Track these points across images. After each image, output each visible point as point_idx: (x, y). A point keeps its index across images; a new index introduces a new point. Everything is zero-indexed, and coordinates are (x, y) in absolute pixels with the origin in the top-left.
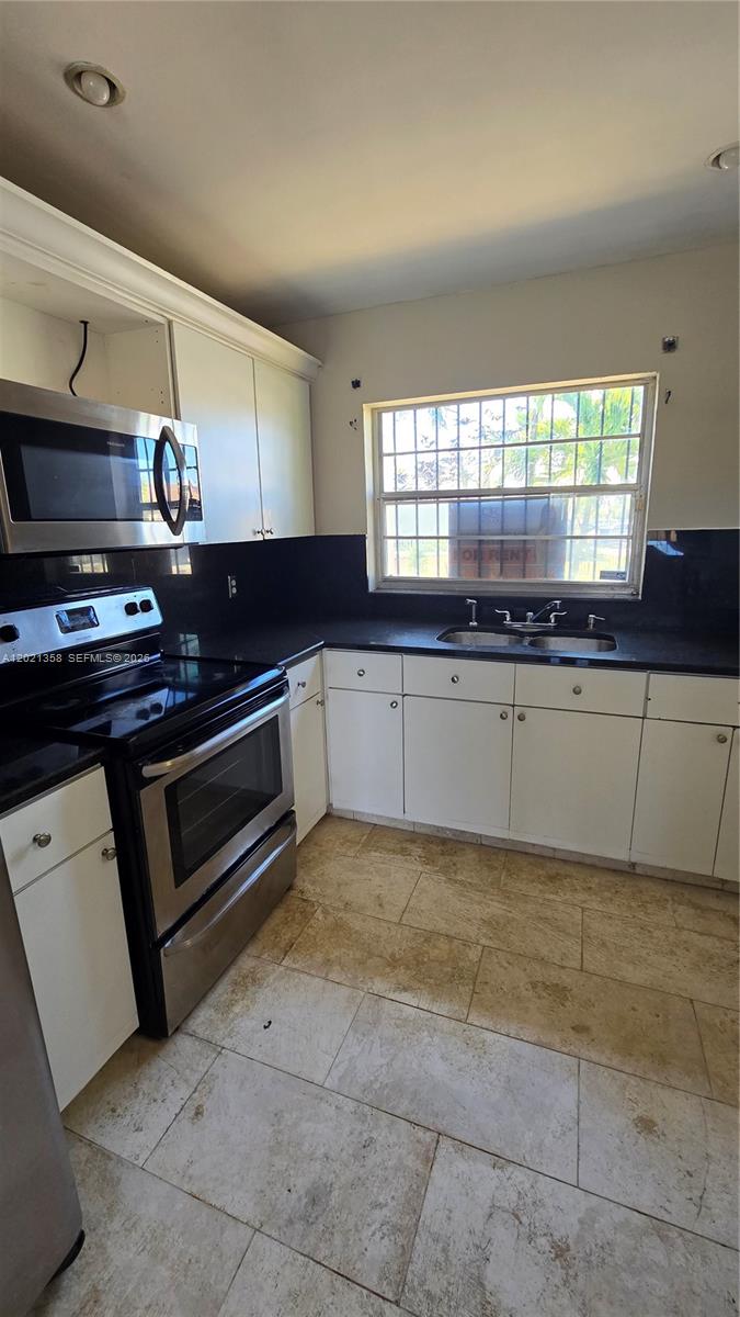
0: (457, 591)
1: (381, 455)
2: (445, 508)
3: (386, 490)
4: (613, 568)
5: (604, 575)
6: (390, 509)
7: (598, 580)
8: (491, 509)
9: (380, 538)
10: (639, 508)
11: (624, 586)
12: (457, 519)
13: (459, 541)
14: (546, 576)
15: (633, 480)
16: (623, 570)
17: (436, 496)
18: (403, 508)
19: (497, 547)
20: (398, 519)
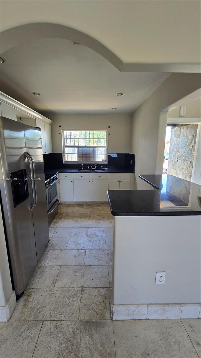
0: (79, 163)
1: (64, 139)
2: (76, 149)
3: (65, 145)
4: (104, 159)
5: (102, 160)
6: (66, 148)
7: (102, 161)
8: (84, 149)
9: (64, 153)
10: (107, 150)
11: (106, 162)
12: (78, 151)
13: (79, 155)
14: (93, 160)
15: (106, 145)
16: (105, 159)
17: (74, 147)
18: (68, 148)
19: (85, 155)
20: (67, 150)
